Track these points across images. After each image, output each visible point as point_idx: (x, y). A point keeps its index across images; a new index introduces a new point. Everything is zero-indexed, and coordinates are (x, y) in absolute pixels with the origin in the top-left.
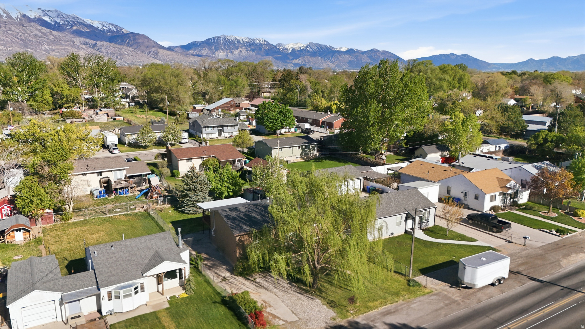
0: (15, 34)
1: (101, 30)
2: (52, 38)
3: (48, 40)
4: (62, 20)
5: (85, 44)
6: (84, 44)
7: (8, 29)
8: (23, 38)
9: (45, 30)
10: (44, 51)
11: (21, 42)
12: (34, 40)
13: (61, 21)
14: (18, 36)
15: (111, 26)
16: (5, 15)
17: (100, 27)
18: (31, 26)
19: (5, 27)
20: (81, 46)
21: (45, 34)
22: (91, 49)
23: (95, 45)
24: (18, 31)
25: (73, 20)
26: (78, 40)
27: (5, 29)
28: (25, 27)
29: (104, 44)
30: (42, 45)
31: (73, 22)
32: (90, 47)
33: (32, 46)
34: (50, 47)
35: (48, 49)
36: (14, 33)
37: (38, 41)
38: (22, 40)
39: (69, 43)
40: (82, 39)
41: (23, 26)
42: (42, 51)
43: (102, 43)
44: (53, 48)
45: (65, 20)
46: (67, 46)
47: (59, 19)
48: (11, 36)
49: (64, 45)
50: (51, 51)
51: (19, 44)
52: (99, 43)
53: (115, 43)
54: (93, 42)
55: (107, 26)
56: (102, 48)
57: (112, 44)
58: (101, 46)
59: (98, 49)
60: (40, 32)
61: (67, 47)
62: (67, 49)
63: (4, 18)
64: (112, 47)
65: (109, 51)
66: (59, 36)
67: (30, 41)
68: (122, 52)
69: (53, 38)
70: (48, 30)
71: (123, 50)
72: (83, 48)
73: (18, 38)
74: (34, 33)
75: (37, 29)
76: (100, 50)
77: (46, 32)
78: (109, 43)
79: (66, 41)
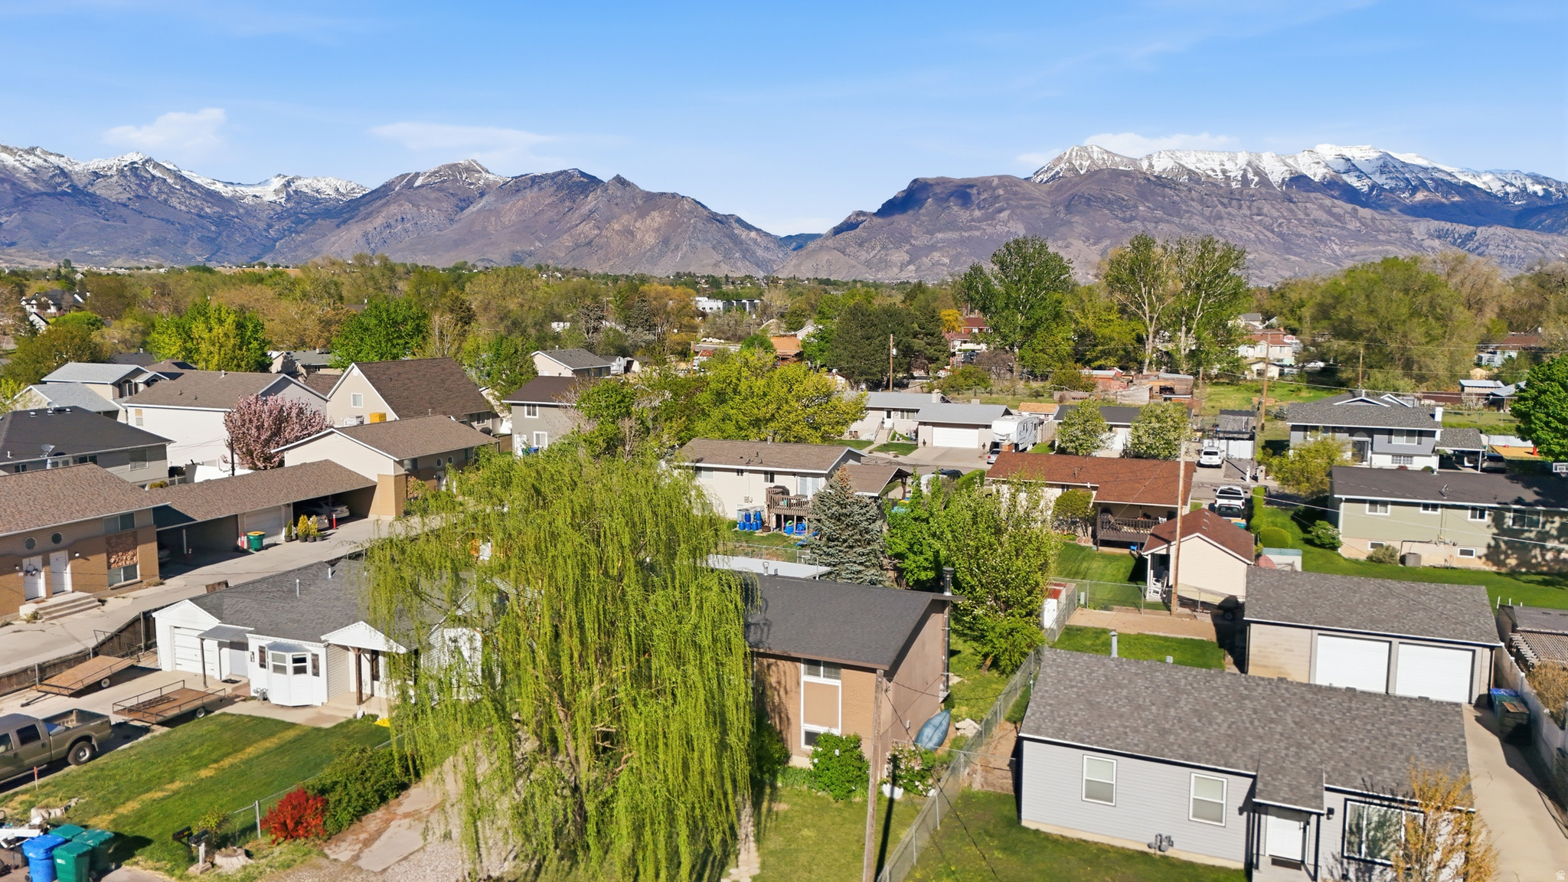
0: (1268, 221)
1: (1496, 196)
2: (1354, 225)
3: (1345, 233)
4: (1392, 178)
5: (1441, 235)
6: (1439, 237)
7: (1255, 211)
8: (1285, 230)
9: (1343, 207)
10: (1328, 259)
11: (1279, 240)
12: (1308, 233)
13: (1389, 181)
14: (1275, 225)
15: (1528, 182)
16: (1256, 179)
17: (1496, 187)
18: (1308, 200)
19: (1249, 208)
20: (1428, 243)
21: (1338, 217)
22: (1455, 248)
23: (1470, 236)
24: (1276, 214)
25: (1420, 175)
26: (1421, 228)
27: (1248, 213)
28: (1294, 203)
29: (1500, 231)
30: (1326, 245)
31: (1421, 180)
32: (1454, 244)
33: (1301, 247)
34: (1346, 248)
35: (1339, 253)
36: (1266, 219)
37: (1319, 235)
38: (1280, 235)
39: (1398, 235)
40: (1435, 224)
41: (1291, 201)
42: (1323, 261)
43: (1492, 230)
44: (1353, 251)
45: (1401, 176)
46: (1389, 243)
47: (1384, 176)
48: (1258, 228)
49: (1381, 243)
50: (1347, 257)
51: (1274, 244)
52: (1482, 232)
53: (1532, 229)
54: (1464, 229)
55: (1518, 183)
56: (1487, 246)
57: (1523, 233)
58: (1486, 239)
59: (1477, 248)
60: (1330, 212)
61: (1388, 247)
63: (1252, 186)
64: (1520, 239)
65: (1508, 253)
66: (1373, 219)
67: (1299, 236)
68: (1548, 254)
69: (1358, 225)
70: (1349, 207)
71: (1553, 248)
72: (1433, 248)
73: (1273, 232)
74: (1312, 217)
75: (1321, 207)
76: (1482, 249)
77: (1342, 212)
78: (1512, 230)
79: (1390, 231)
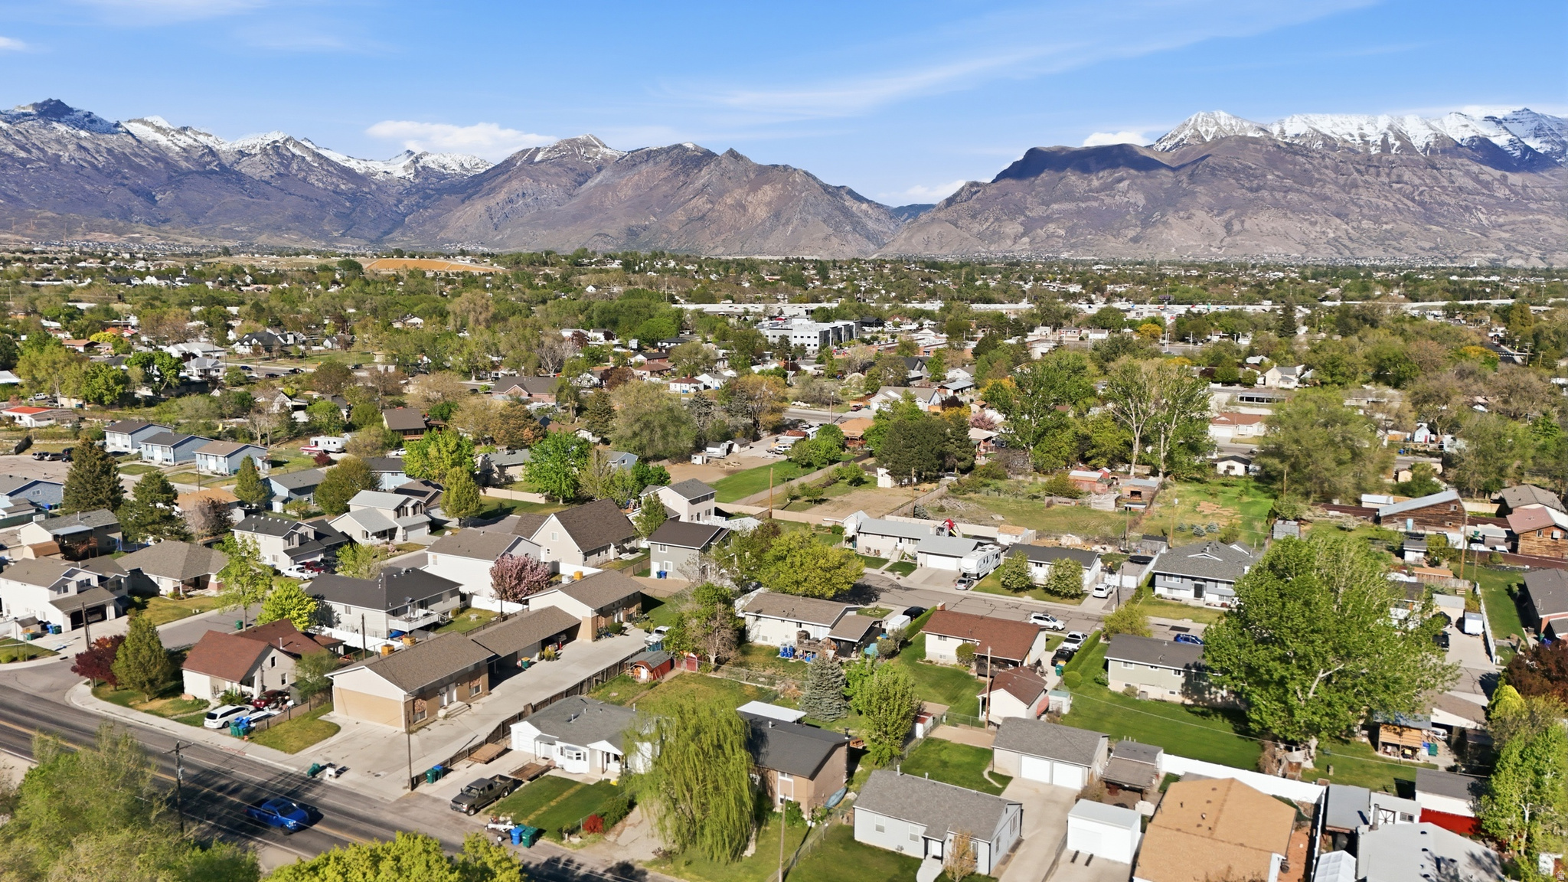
0: (1408, 189)
2: (1502, 193)
3: (1493, 201)
4: (1547, 142)
7: (1394, 178)
8: (1427, 198)
9: (1490, 173)
10: (1473, 230)
11: (1420, 209)
12: (1453, 201)
13: (1544, 145)
14: (1417, 193)
16: (1398, 143)
18: (1454, 166)
19: (1388, 175)
21: (1487, 185)
24: (1417, 181)
27: (1387, 180)
28: (1437, 169)
30: (1472, 214)
33: (1443, 216)
34: (1493, 218)
35: (1485, 222)
36: (1406, 187)
37: (1464, 203)
38: (1422, 204)
39: (1551, 203)
41: (1434, 167)
42: (1468, 231)
44: (1501, 220)
45: (1557, 140)
46: (1540, 211)
47: (1539, 140)
48: (1397, 196)
49: (1532, 212)
50: (1494, 227)
51: (1413, 213)
60: (1476, 179)
61: (1539, 217)
62: (1539, 222)
63: (1393, 151)
66: (1524, 187)
67: (1442, 204)
69: (1507, 192)
70: (1498, 173)
73: (1413, 200)
74: (1457, 184)
75: (1468, 173)
77: (1490, 179)
79: (1542, 199)
